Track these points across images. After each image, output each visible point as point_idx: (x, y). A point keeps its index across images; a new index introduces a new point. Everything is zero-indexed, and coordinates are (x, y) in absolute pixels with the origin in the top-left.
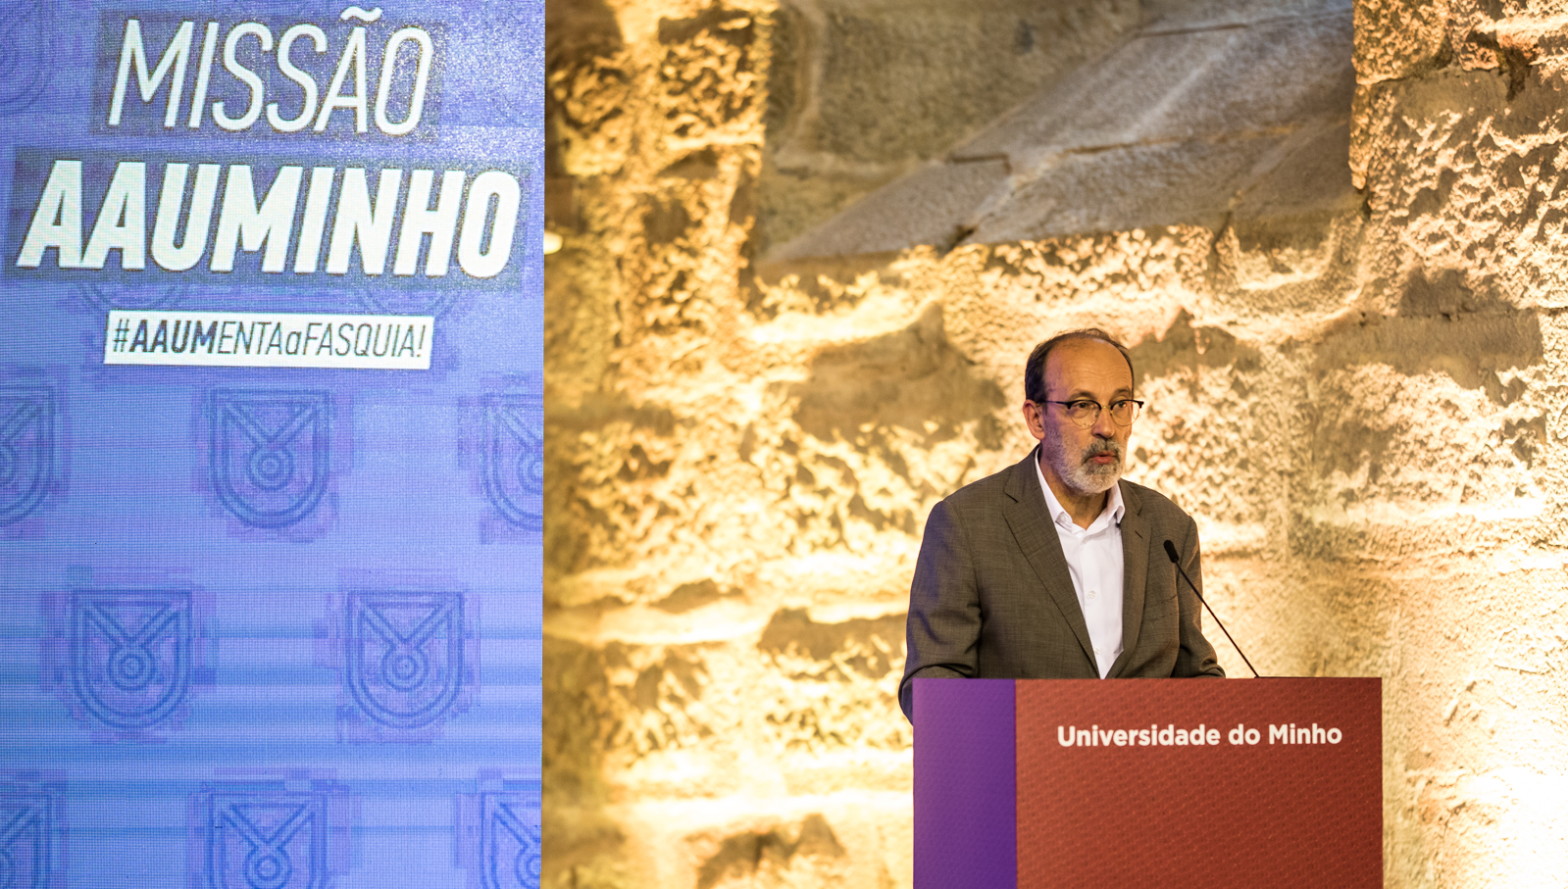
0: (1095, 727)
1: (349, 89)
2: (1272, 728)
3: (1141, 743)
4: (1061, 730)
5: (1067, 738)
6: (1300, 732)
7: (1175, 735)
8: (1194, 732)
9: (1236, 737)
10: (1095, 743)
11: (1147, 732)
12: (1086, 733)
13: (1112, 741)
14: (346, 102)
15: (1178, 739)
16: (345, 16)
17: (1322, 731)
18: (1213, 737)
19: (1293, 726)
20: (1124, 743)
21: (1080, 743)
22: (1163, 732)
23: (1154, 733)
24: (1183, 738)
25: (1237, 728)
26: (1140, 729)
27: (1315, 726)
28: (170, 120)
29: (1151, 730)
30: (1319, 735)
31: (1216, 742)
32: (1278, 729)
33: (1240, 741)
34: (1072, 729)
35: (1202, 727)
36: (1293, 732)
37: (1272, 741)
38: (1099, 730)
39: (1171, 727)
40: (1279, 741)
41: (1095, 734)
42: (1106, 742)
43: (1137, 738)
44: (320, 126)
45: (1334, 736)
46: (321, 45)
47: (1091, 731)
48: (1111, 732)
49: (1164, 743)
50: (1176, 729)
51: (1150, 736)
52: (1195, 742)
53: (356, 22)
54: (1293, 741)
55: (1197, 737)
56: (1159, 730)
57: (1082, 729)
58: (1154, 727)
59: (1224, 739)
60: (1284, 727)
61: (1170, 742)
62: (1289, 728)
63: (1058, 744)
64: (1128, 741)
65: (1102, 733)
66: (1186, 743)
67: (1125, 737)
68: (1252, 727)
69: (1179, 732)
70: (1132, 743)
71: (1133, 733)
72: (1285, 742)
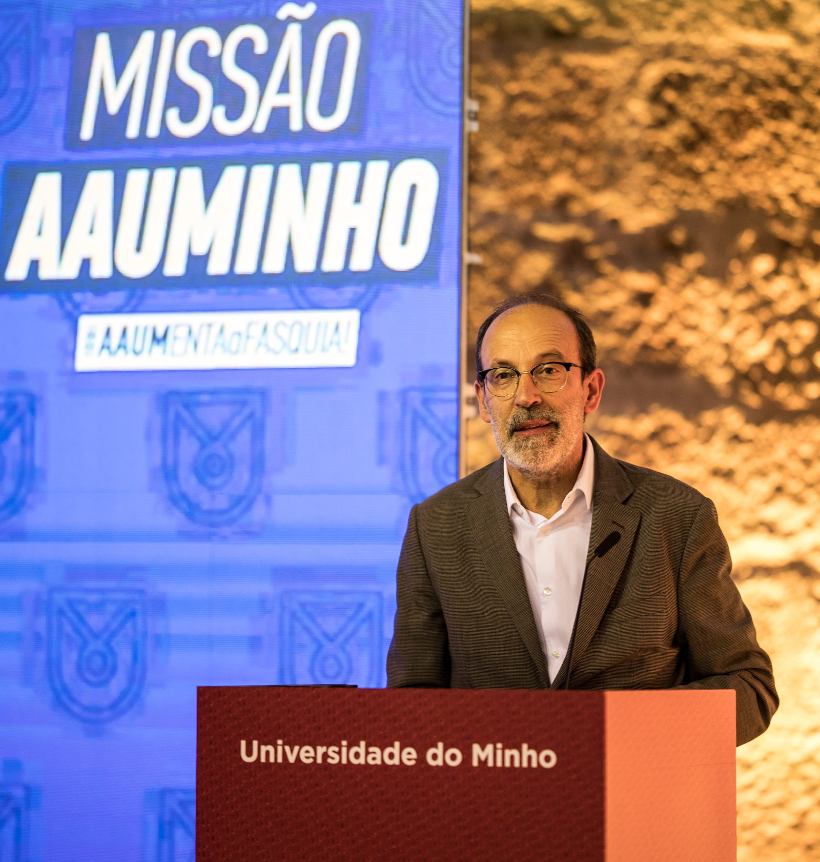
0: (280, 742)
1: (284, 88)
2: (476, 748)
3: (330, 761)
4: (243, 743)
5: (249, 753)
6: (508, 753)
7: (367, 753)
8: (388, 750)
9: (435, 757)
10: (280, 760)
11: (336, 749)
12: (271, 748)
13: (298, 758)
14: (282, 100)
15: (370, 757)
16: (282, 14)
17: (533, 753)
18: (409, 756)
19: (499, 745)
20: (310, 761)
21: (263, 760)
22: (354, 750)
23: (344, 750)
24: (376, 756)
25: (436, 747)
26: (328, 746)
27: (525, 746)
28: (132, 131)
29: (340, 746)
30: (530, 758)
31: (412, 763)
32: (483, 748)
33: (439, 762)
34: (255, 743)
35: (397, 744)
36: (499, 753)
37: (475, 763)
38: (283, 745)
39: (363, 744)
40: (483, 763)
41: (280, 749)
42: (292, 759)
43: (325, 756)
44: (260, 127)
45: (547, 759)
46: (261, 47)
47: (275, 746)
48: (296, 748)
49: (355, 761)
50: (367, 746)
51: (339, 753)
52: (389, 762)
53: (291, 19)
54: (499, 764)
55: (391, 756)
56: (349, 747)
57: (266, 744)
58: (344, 743)
59: (421, 759)
60: (489, 748)
61: (362, 761)
62: (495, 749)
63: (241, 759)
64: (315, 758)
65: (287, 748)
66: (378, 762)
67: (312, 754)
68: (453, 746)
69: (371, 749)
70: (319, 761)
71: (321, 750)
72: (490, 763)
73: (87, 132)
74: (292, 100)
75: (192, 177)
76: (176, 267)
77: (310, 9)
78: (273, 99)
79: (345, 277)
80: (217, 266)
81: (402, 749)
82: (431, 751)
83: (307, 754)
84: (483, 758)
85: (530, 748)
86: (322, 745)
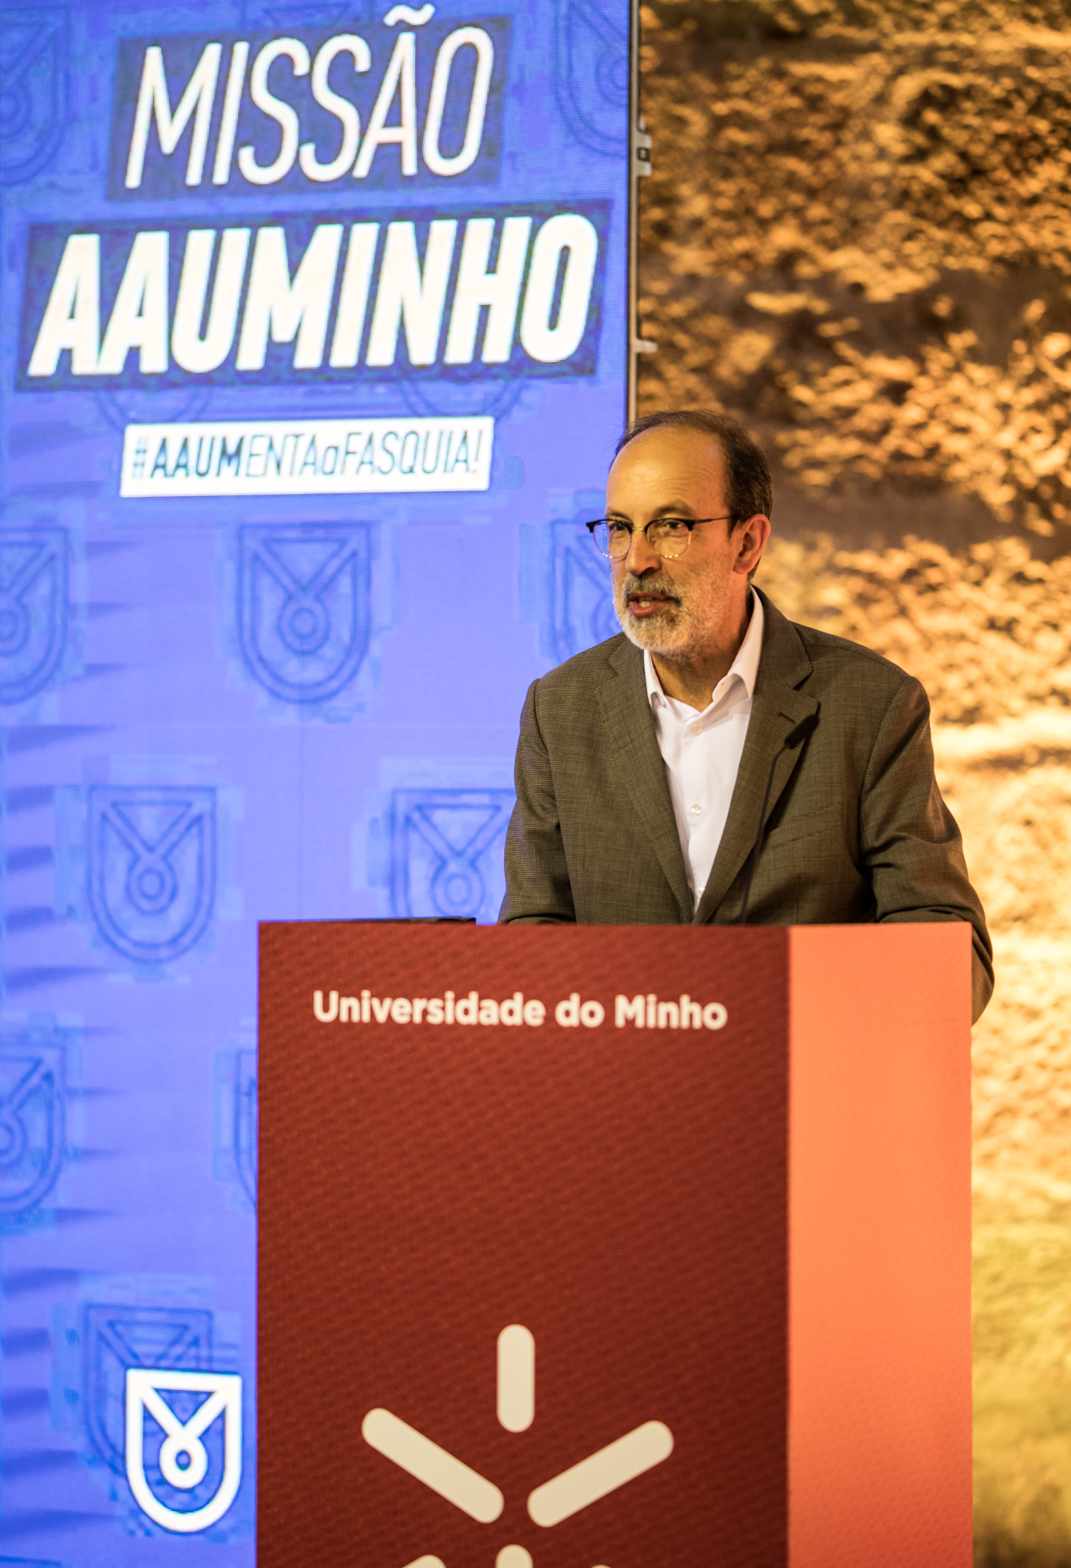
0: (367, 993)
1: (394, 118)
2: (621, 1002)
3: (430, 1019)
4: (318, 996)
5: (326, 1008)
6: (664, 1007)
7: (480, 1008)
8: (507, 1005)
9: (567, 1014)
10: (365, 1018)
11: (440, 1002)
12: (353, 1002)
13: (390, 1017)
14: (391, 135)
15: (483, 1014)
16: (391, 19)
17: (696, 1008)
18: (533, 1013)
19: (652, 998)
20: (406, 1019)
21: (343, 1017)
22: (463, 1004)
23: (450, 1005)
24: (490, 1013)
25: (570, 999)
26: (429, 998)
27: (685, 999)
28: (194, 176)
29: (444, 999)
30: (691, 1016)
31: (538, 1021)
32: (630, 1000)
33: (573, 1021)
34: (334, 995)
35: (520, 995)
36: (651, 1009)
37: (620, 1022)
38: (372, 997)
39: (475, 995)
40: (630, 1023)
41: (366, 1004)
42: (381, 1017)
43: (425, 1013)
44: (362, 171)
45: (714, 1017)
46: (363, 63)
47: (360, 999)
48: (387, 1002)
49: (463, 1020)
50: (481, 998)
51: (443, 1009)
52: (506, 1020)
53: (403, 26)
54: (651, 1023)
55: (511, 1012)
56: (456, 1000)
57: (348, 996)
58: (451, 994)
59: (550, 1017)
60: (640, 1000)
61: (471, 1019)
62: (646, 1003)
63: (313, 1017)
64: (411, 1016)
65: (376, 1002)
66: (494, 1021)
67: (408, 1009)
68: (592, 998)
69: (485, 1003)
70: (418, 1019)
71: (420, 1004)
72: (640, 1023)
73: (133, 179)
74: (405, 134)
75: (273, 239)
76: (252, 358)
77: (428, 12)
78: (378, 133)
79: (477, 371)
80: (307, 357)
81: (525, 1001)
82: (562, 1007)
83: (402, 1010)
84: (630, 1015)
85: (692, 1000)
86: (421, 997)
